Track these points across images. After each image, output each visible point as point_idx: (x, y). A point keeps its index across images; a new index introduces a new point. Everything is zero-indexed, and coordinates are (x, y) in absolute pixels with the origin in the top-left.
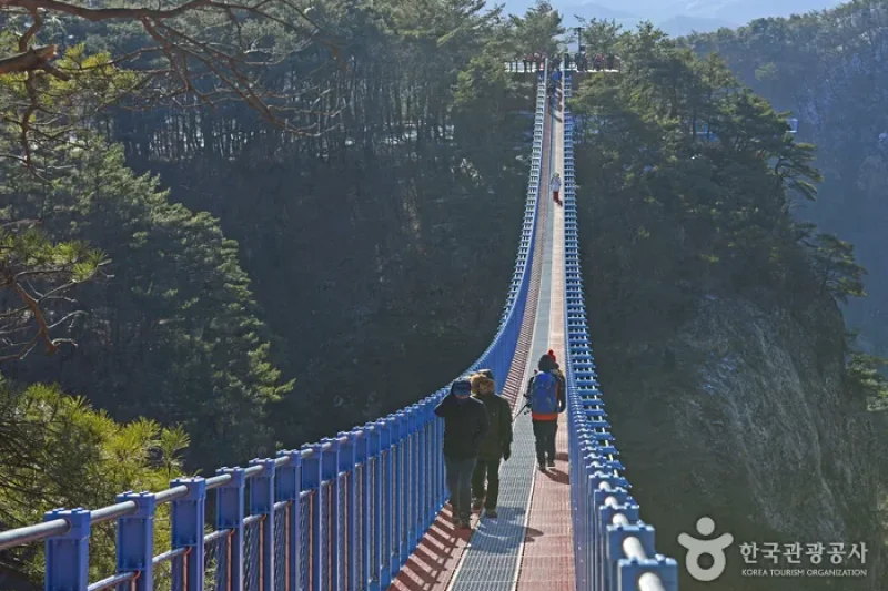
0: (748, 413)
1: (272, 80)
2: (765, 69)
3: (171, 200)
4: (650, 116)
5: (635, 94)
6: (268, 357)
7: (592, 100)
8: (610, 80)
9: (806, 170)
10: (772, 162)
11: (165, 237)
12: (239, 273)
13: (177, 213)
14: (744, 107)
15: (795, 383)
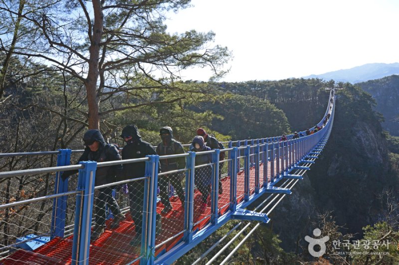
0: (365, 139)
1: (292, 92)
2: (370, 88)
3: (277, 108)
4: (348, 95)
5: (346, 92)
6: (290, 129)
7: (339, 93)
8: (341, 90)
9: (374, 103)
10: (369, 102)
11: (275, 113)
12: (286, 118)
13: (277, 110)
14: (363, 93)
15: (373, 135)
